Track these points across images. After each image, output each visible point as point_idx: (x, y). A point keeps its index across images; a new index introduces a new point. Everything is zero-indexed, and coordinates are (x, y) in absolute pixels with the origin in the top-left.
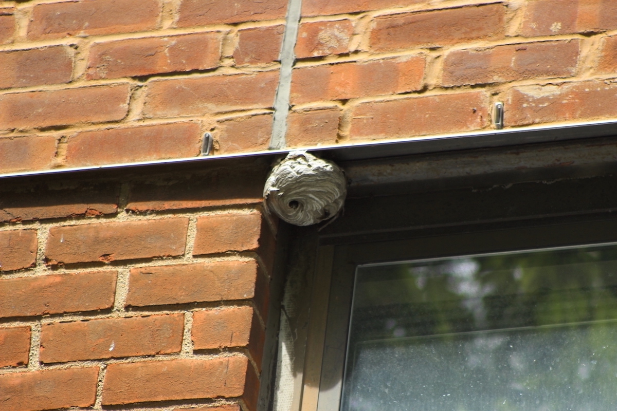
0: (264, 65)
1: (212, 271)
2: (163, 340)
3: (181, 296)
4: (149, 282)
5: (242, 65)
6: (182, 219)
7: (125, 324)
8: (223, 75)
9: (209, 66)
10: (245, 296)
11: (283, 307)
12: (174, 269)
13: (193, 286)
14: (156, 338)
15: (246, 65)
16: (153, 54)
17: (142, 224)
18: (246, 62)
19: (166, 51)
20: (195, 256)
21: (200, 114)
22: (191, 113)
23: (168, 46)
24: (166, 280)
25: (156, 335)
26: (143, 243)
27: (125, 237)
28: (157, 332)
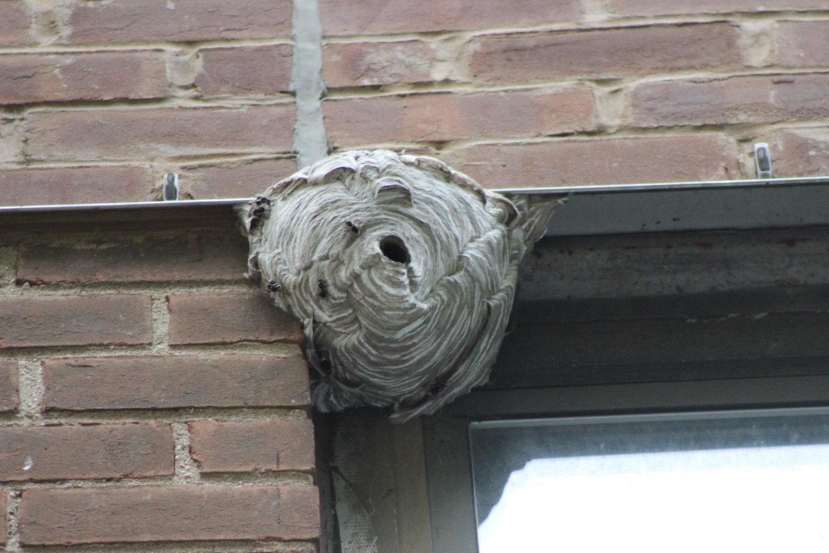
0: (262, 96)
1: (216, 367)
2: (134, 458)
3: (159, 398)
4: (88, 377)
5: (215, 96)
6: (137, 297)
7: (48, 434)
8: (180, 107)
9: (149, 95)
10: (293, 401)
11: (336, 469)
12: (136, 361)
13: (181, 385)
14: (119, 455)
15: (223, 95)
16: (30, 75)
17: (55, 300)
18: (225, 93)
19: (56, 71)
20: (173, 347)
21: (143, 157)
22: (124, 155)
23: (58, 65)
24: (123, 376)
25: (118, 451)
26: (63, 325)
27: (23, 316)
28: (120, 447)
